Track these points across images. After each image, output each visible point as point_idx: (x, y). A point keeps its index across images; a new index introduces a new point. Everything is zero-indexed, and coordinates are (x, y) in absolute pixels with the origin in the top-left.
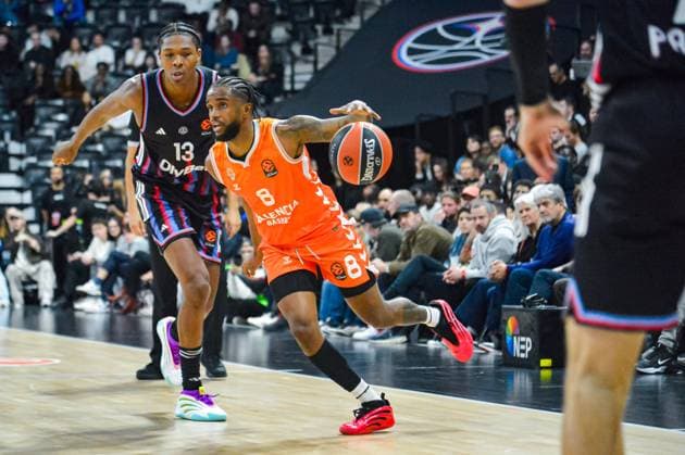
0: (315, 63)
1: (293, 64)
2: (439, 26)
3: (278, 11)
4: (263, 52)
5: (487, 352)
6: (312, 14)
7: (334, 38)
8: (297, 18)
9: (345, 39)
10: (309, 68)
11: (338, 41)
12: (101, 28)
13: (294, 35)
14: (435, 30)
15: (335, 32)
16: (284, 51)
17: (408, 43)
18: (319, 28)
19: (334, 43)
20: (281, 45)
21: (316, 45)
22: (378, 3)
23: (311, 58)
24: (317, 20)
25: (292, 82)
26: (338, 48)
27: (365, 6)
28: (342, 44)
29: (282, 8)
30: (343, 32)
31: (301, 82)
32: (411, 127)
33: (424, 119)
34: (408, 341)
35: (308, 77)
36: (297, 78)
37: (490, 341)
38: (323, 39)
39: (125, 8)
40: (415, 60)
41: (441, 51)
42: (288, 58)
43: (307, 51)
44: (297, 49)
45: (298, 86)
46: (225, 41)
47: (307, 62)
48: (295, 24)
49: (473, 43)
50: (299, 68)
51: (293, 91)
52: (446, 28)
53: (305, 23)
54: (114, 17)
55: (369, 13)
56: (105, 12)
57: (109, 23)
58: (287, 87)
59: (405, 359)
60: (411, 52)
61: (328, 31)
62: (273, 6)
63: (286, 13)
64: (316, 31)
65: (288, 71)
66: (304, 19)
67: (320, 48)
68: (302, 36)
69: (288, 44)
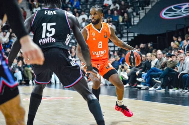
0: (140, 17)
1: (134, 18)
2: (172, 7)
3: (130, 4)
4: (126, 15)
5: (186, 93)
6: (138, 5)
7: (144, 11)
8: (135, 6)
9: (147, 11)
10: (138, 19)
11: (146, 11)
12: (83, 10)
13: (134, 10)
14: (171, 8)
15: (145, 9)
16: (131, 14)
17: (164, 11)
18: (141, 8)
19: (145, 12)
20: (130, 13)
21: (140, 13)
22: (156, 1)
23: (139, 16)
24: (140, 6)
25: (134, 23)
26: (145, 13)
27: (152, 2)
28: (147, 12)
29: (131, 3)
30: (146, 9)
31: (136, 22)
32: (165, 34)
33: (168, 32)
34: (165, 90)
35: (138, 21)
36: (135, 21)
37: (187, 89)
38: (142, 11)
39: (89, 4)
40: (166, 16)
41: (173, 13)
42: (133, 16)
43: (137, 14)
44: (135, 14)
45: (135, 24)
46: (115, 12)
47: (137, 17)
48: (134, 7)
49: (181, 11)
50: (135, 19)
51: (134, 25)
52: (174, 7)
53: (137, 7)
54: (86, 7)
55: (154, 4)
56: (84, 6)
57: (85, 8)
58: (132, 24)
59: (164, 95)
60: (165, 14)
61: (143, 9)
62: (128, 3)
63: (132, 5)
64: (139, 9)
65: (132, 20)
66: (137, 6)
67: (141, 13)
68: (136, 10)
69: (132, 13)
